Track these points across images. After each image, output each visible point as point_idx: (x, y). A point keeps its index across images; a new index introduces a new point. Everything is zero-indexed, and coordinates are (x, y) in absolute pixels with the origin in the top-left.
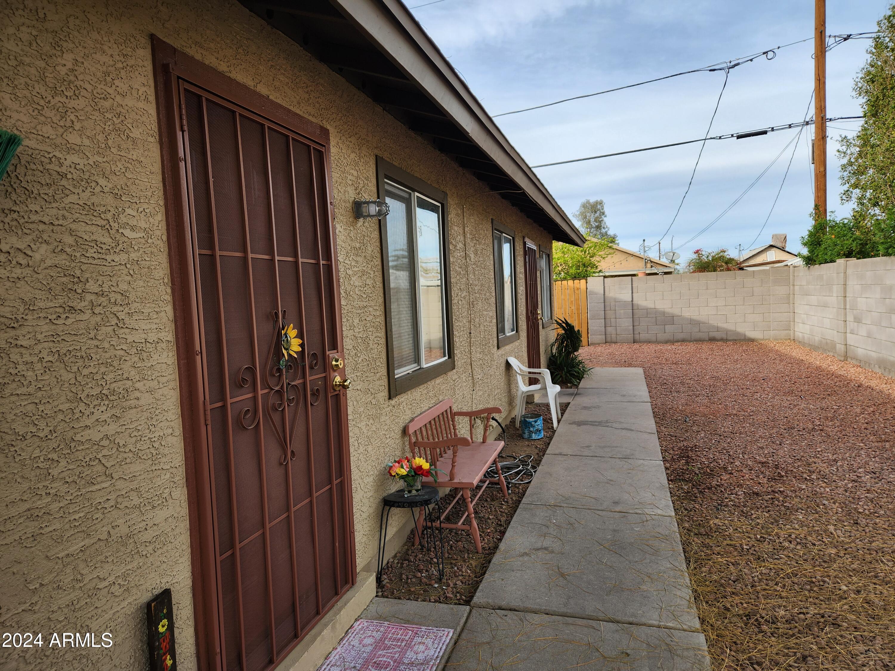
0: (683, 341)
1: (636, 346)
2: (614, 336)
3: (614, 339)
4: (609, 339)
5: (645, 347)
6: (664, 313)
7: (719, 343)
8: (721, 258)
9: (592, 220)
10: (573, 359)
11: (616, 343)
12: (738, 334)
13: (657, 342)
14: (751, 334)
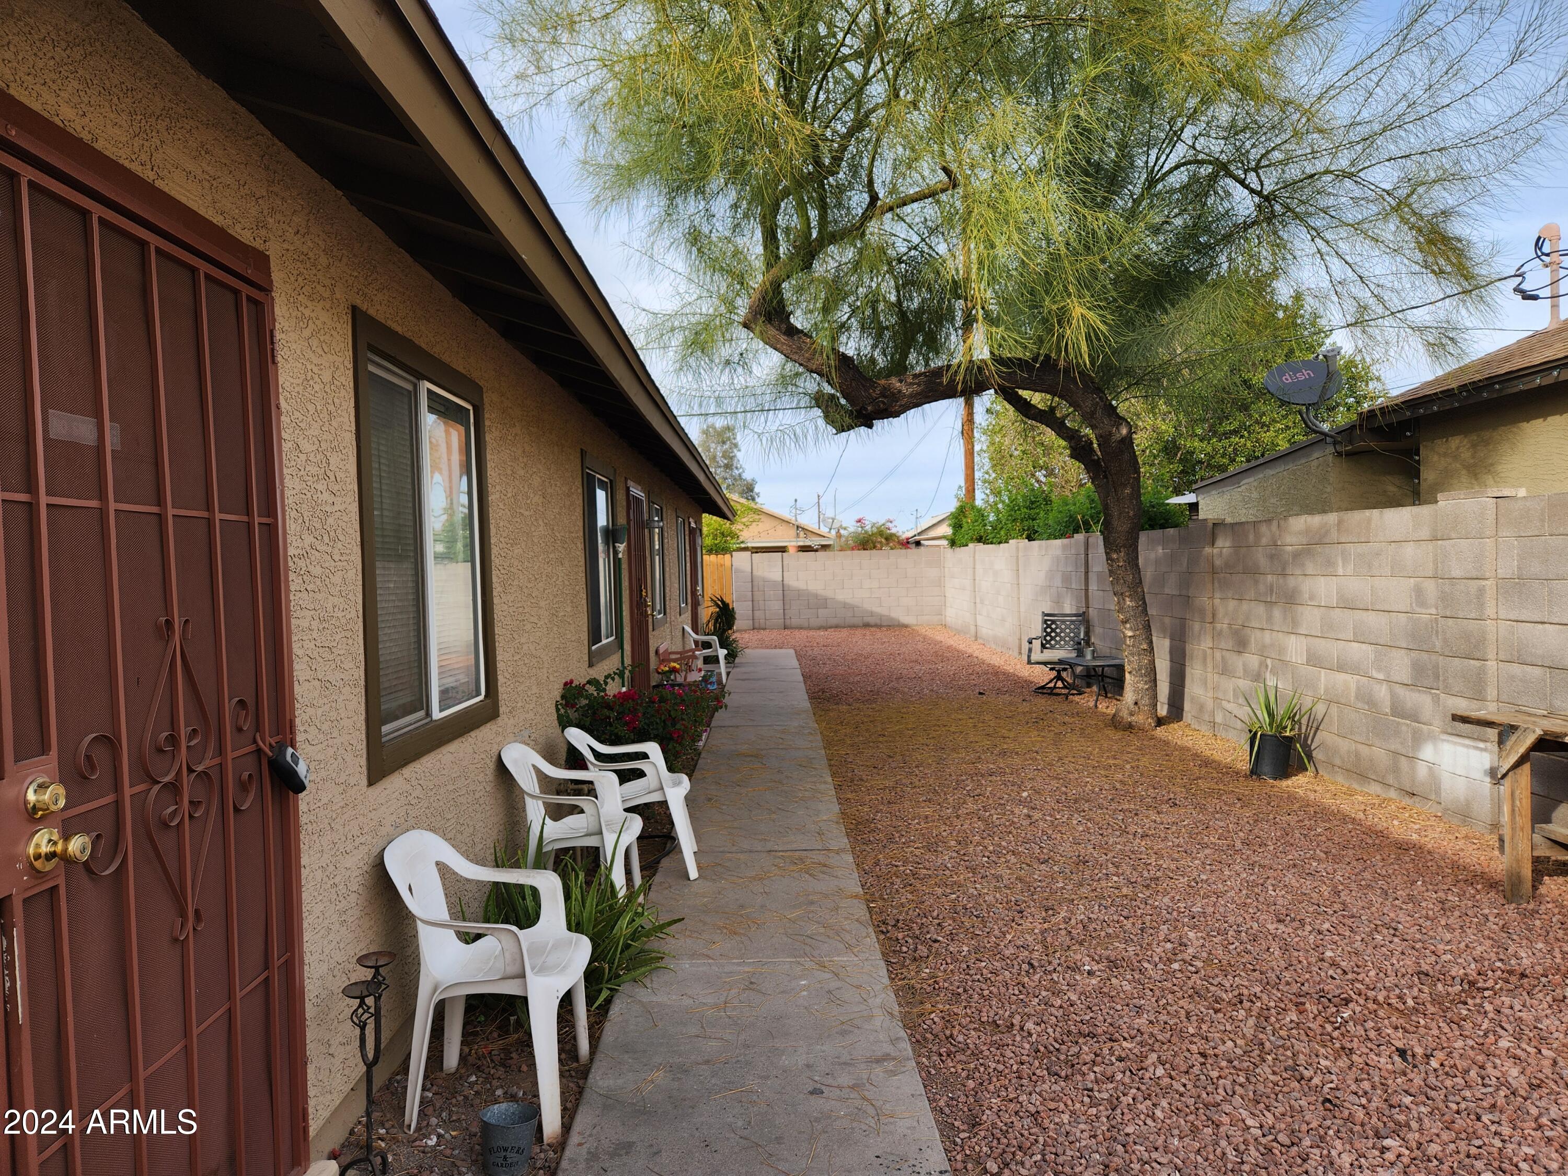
0: (837, 627)
1: (787, 632)
2: (762, 621)
3: (763, 626)
4: (757, 625)
5: (796, 632)
6: (816, 596)
7: (873, 629)
8: (881, 533)
9: (719, 454)
10: (728, 638)
11: (764, 629)
12: (892, 619)
13: (809, 628)
14: (905, 620)
